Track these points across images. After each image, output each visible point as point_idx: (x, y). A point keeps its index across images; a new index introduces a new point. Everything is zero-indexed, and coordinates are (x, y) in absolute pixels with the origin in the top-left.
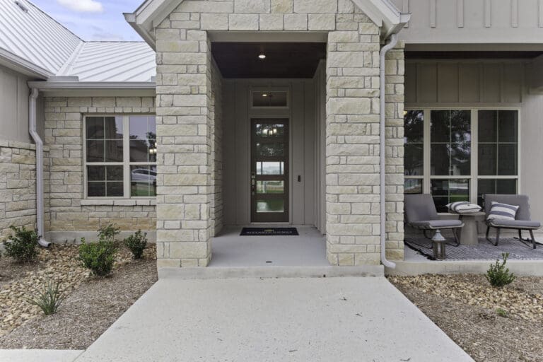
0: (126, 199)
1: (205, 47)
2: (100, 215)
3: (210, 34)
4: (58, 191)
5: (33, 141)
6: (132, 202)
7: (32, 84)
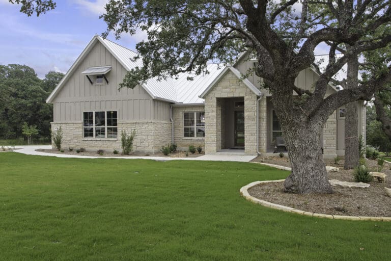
0: (195, 138)
1: (215, 101)
2: (188, 143)
3: (216, 98)
4: (177, 135)
5: (171, 121)
6: (197, 139)
7: (172, 105)
